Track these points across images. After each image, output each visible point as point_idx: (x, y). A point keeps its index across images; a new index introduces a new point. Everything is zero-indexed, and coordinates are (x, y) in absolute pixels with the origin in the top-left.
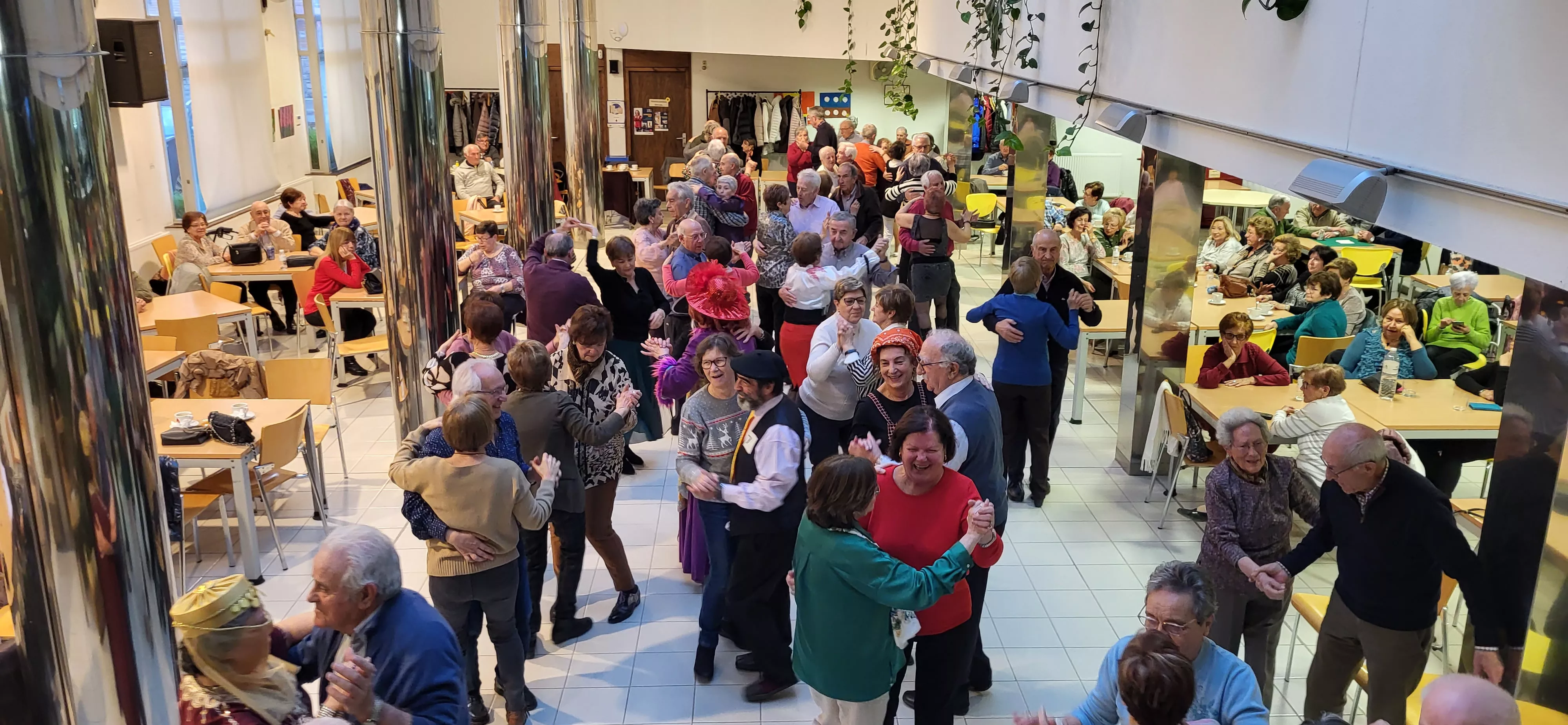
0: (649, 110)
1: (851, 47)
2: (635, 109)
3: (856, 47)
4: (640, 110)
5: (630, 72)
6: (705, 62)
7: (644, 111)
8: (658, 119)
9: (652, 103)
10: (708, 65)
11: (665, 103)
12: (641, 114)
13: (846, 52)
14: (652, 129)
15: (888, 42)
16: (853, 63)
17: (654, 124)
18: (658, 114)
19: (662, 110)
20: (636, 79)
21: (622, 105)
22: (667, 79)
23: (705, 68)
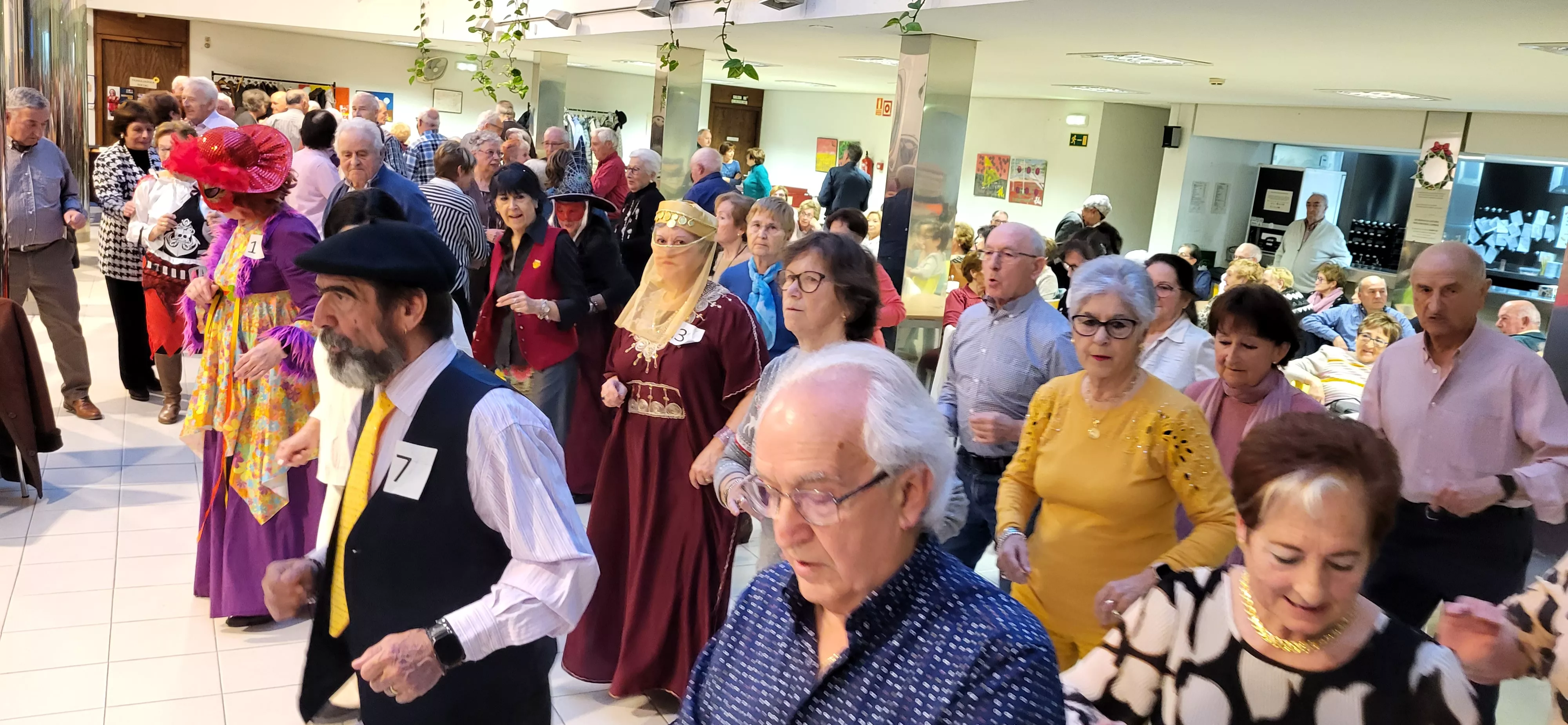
0: (129, 91)
1: (424, 23)
2: (109, 88)
3: (431, 23)
4: (117, 89)
5: (103, 40)
6: (208, 39)
7: (123, 91)
9: (134, 82)
10: (212, 42)
12: (118, 95)
13: (417, 27)
15: (478, 16)
16: (426, 41)
20: (111, 50)
21: (92, 80)
22: (155, 55)
23: (208, 46)
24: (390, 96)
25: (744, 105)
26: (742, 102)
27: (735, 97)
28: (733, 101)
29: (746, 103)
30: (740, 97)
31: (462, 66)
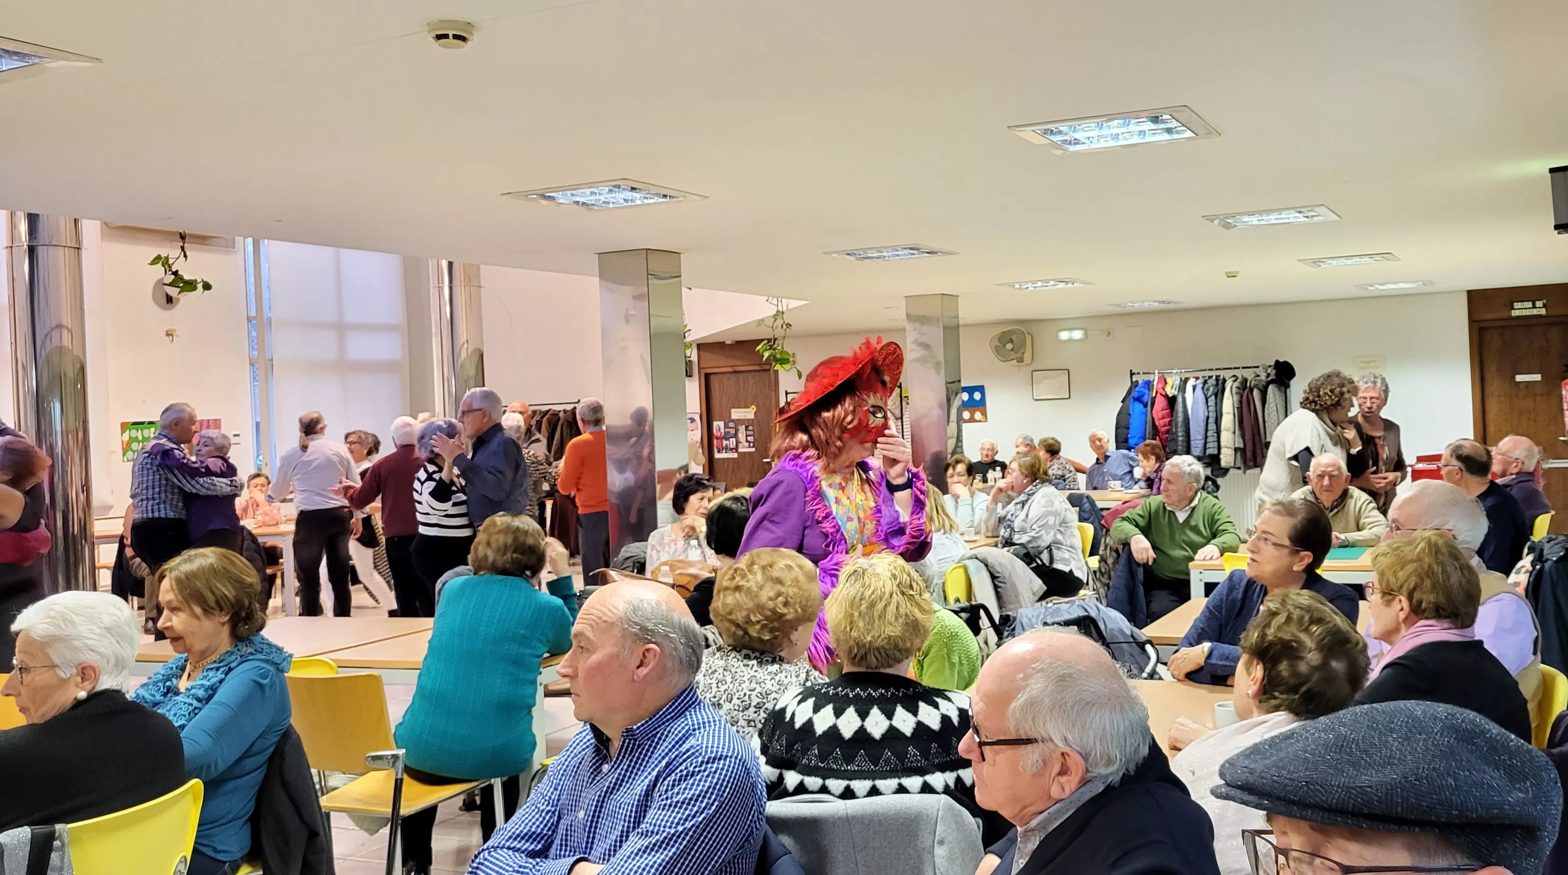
0: (732, 424)
2: (714, 421)
4: (722, 424)
5: (706, 375)
7: (726, 426)
8: (742, 436)
9: (735, 414)
11: (749, 413)
12: (722, 430)
14: (736, 449)
17: (738, 443)
18: (742, 428)
19: (748, 424)
20: (713, 384)
21: (697, 418)
22: (751, 380)
24: (981, 389)
25: (1540, 316)
26: (1535, 312)
27: (1517, 305)
28: (1515, 313)
29: (1543, 312)
30: (1530, 304)
31: (1064, 335)
